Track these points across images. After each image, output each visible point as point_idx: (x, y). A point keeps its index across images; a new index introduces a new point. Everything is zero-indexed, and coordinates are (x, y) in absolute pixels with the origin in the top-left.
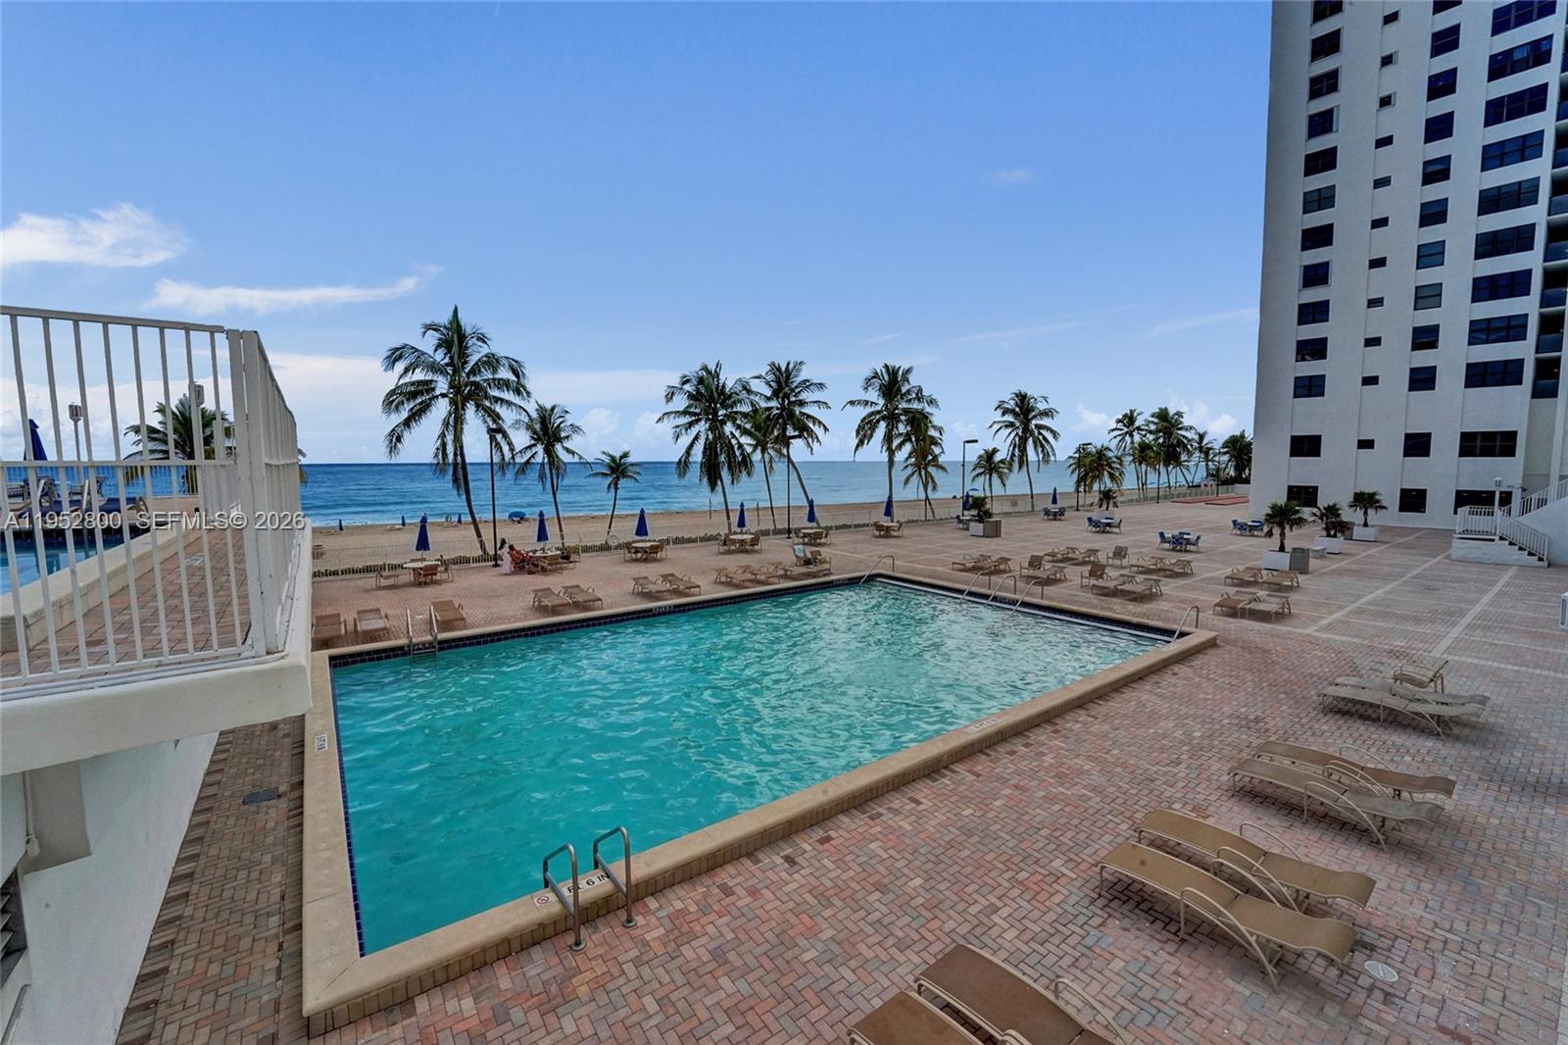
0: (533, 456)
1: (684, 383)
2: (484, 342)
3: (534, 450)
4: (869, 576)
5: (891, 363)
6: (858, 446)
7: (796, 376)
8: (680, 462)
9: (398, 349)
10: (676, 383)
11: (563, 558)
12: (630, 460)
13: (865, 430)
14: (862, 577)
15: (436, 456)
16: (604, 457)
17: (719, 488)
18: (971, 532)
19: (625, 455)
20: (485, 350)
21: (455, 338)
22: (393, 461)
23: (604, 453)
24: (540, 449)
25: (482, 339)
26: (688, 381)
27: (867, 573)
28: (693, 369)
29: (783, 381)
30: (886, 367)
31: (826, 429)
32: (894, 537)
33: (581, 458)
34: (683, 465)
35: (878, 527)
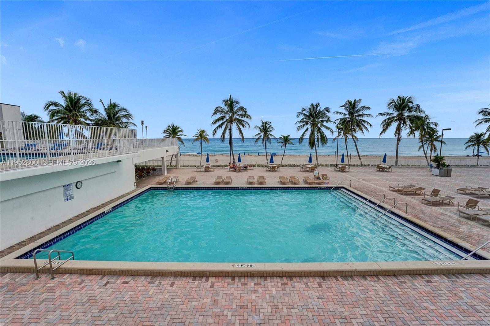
0: (260, 137)
1: (303, 111)
2: (238, 104)
3: (260, 135)
4: (336, 187)
5: (401, 96)
6: (382, 132)
7: (358, 105)
8: (300, 138)
9: (217, 108)
10: (300, 111)
11: (245, 168)
12: (290, 137)
13: (387, 125)
14: (332, 187)
15: (222, 137)
16: (282, 137)
17: (314, 148)
18: (432, 173)
19: (289, 136)
20: (238, 106)
21: (230, 103)
22: (214, 138)
23: (282, 135)
24: (262, 134)
25: (237, 103)
26: (304, 110)
27: (335, 186)
28: (308, 106)
29: (352, 107)
30: (399, 97)
31: (371, 125)
32: (387, 172)
33: (274, 137)
34: (301, 140)
35: (378, 167)
